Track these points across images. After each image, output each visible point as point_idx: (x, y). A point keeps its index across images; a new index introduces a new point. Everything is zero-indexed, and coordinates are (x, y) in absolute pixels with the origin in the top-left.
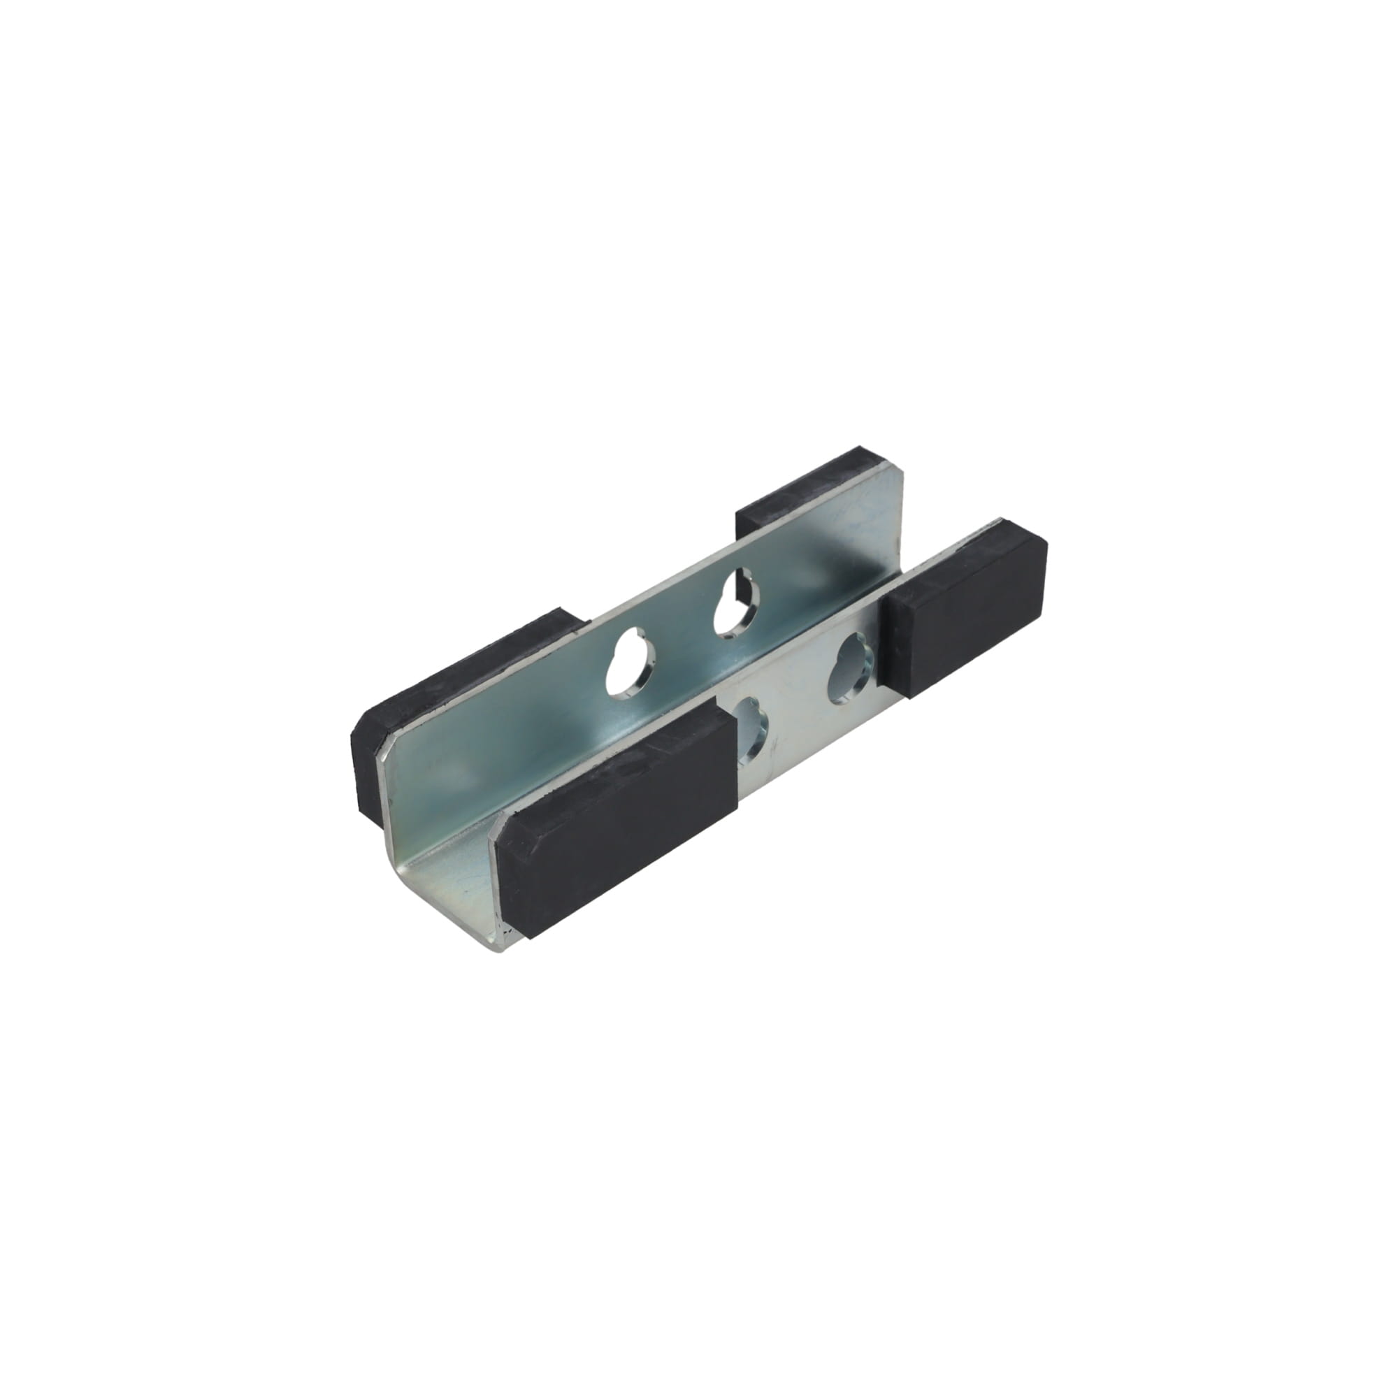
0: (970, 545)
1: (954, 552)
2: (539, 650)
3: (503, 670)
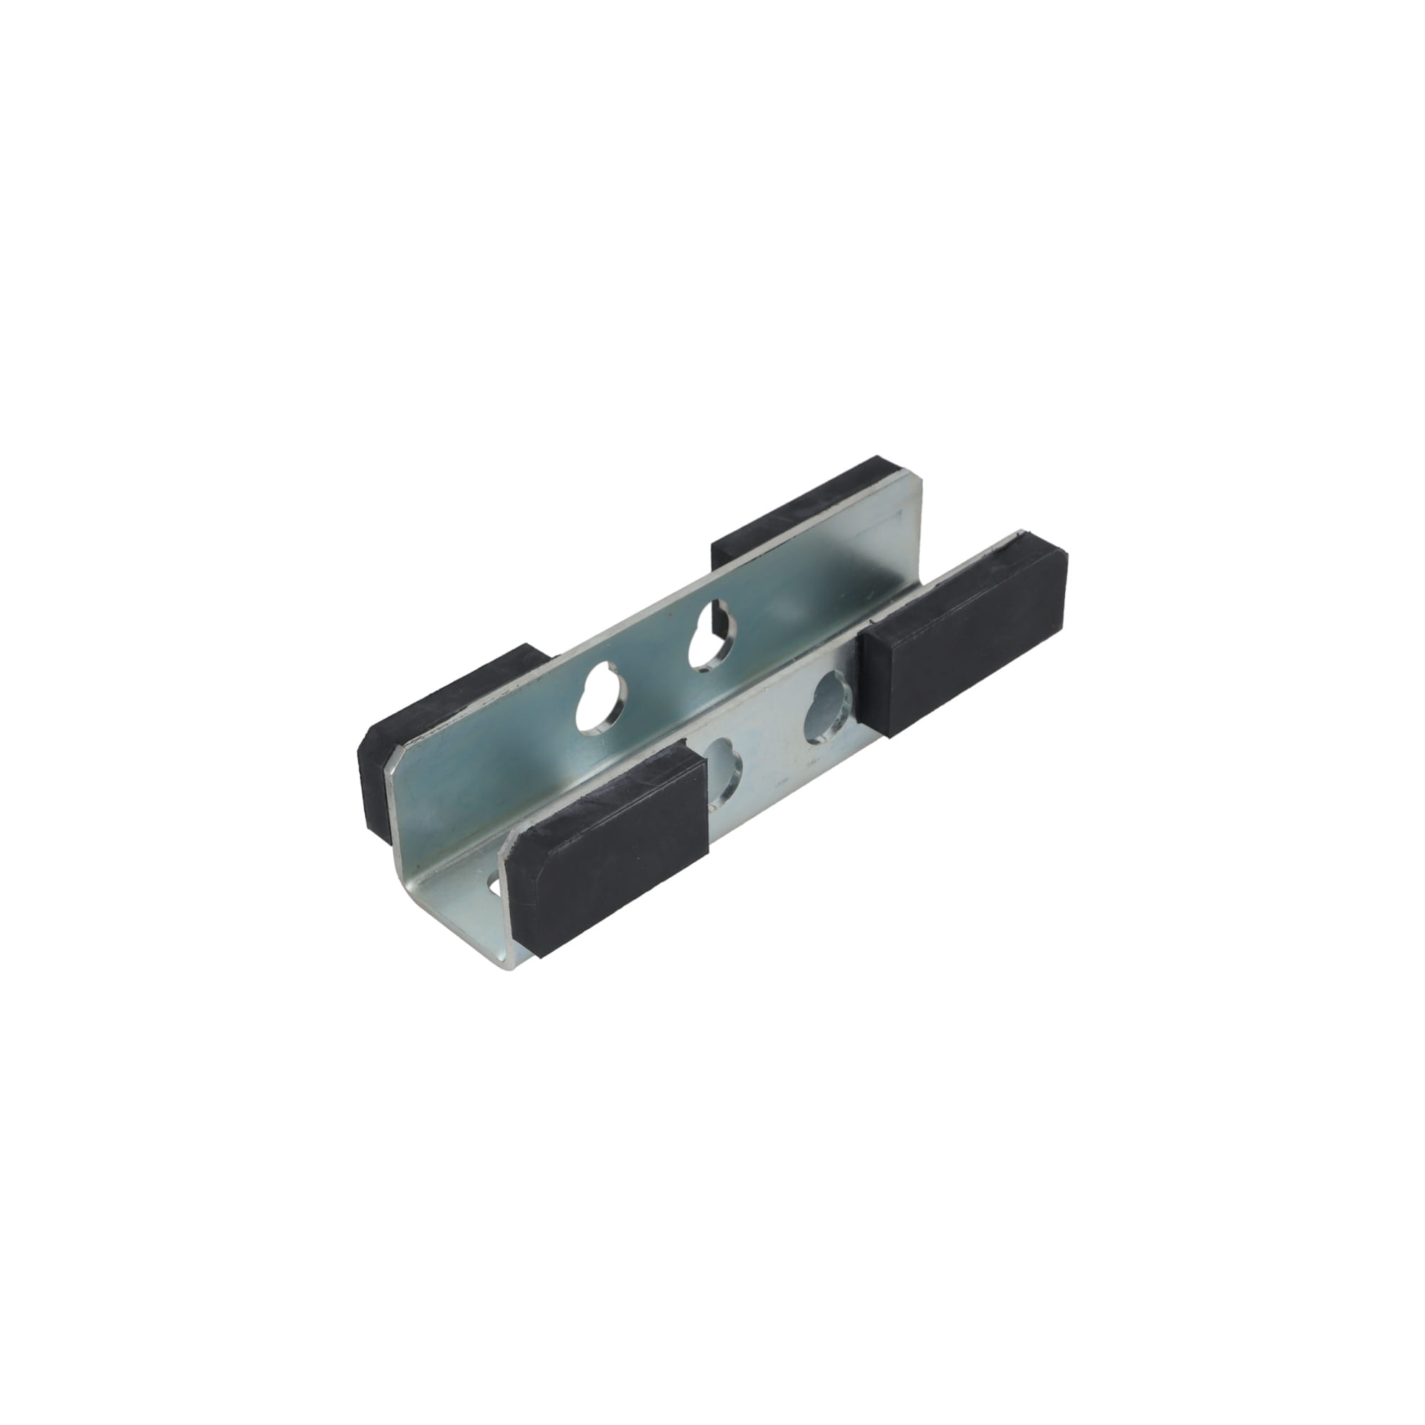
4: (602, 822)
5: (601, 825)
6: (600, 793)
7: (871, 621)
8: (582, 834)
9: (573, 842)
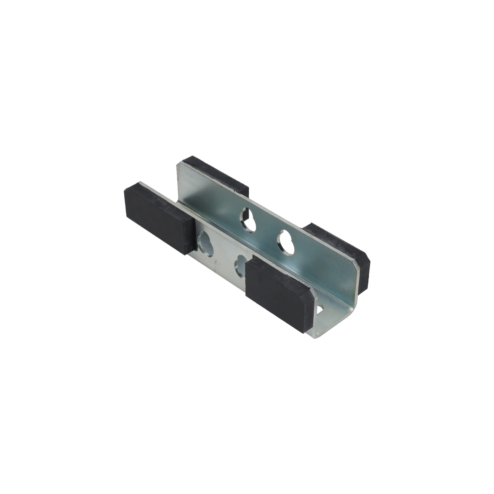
0: (291, 278)
1: (286, 274)
2: (224, 184)
3: (213, 178)
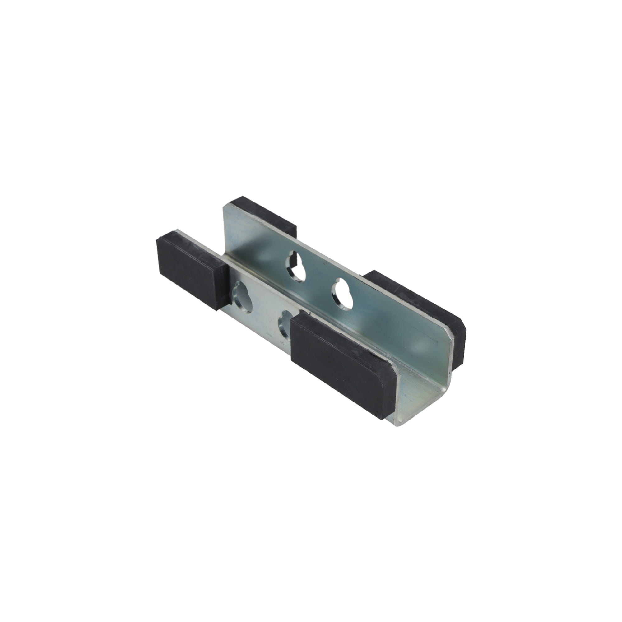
4: (179, 248)
5: (177, 248)
6: (195, 247)
7: (310, 313)
8: (171, 243)
9: (168, 242)
